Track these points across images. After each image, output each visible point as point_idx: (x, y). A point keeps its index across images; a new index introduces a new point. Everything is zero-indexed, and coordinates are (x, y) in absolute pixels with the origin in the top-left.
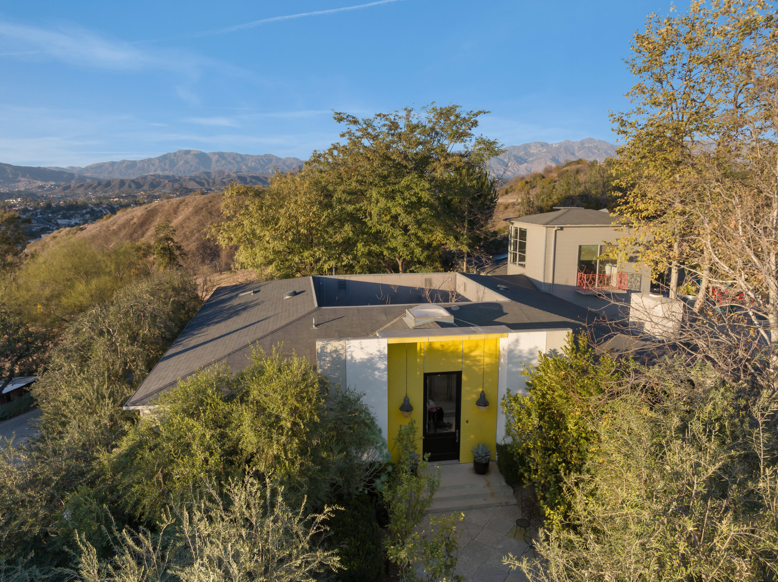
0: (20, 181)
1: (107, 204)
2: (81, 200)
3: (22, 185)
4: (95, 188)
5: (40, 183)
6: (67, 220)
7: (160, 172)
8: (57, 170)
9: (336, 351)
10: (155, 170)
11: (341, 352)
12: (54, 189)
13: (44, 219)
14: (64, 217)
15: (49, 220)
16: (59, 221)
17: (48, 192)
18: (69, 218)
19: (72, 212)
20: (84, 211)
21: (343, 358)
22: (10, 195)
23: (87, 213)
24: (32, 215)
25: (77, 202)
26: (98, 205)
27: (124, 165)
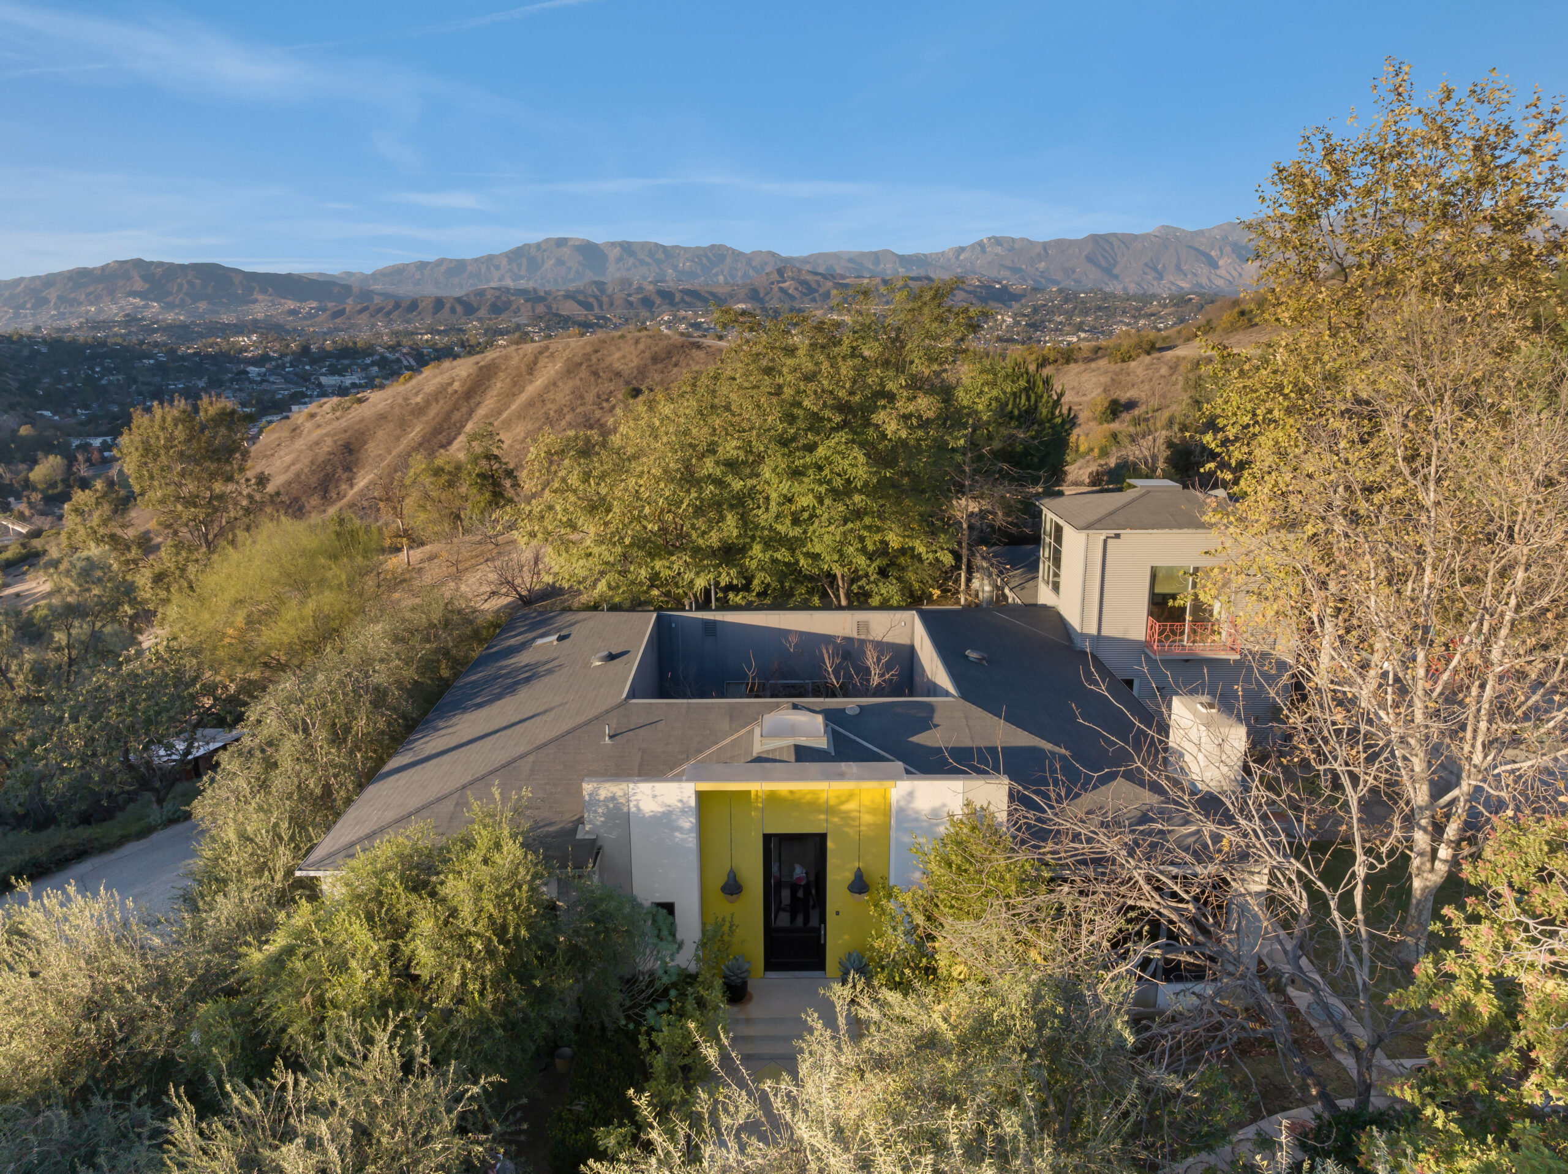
0: (256, 301)
1: (411, 347)
2: (363, 337)
3: (260, 309)
4: (389, 313)
5: (291, 305)
6: (337, 377)
7: (509, 283)
8: (321, 279)
9: (613, 798)
10: (501, 279)
11: (622, 800)
12: (316, 316)
13: (296, 374)
14: (333, 371)
15: (305, 378)
16: (324, 380)
17: (306, 323)
18: (340, 373)
19: (346, 362)
20: (368, 361)
21: (625, 809)
22: (240, 329)
23: (373, 364)
24: (278, 366)
25: (355, 343)
26: (393, 349)
27: (443, 268)
